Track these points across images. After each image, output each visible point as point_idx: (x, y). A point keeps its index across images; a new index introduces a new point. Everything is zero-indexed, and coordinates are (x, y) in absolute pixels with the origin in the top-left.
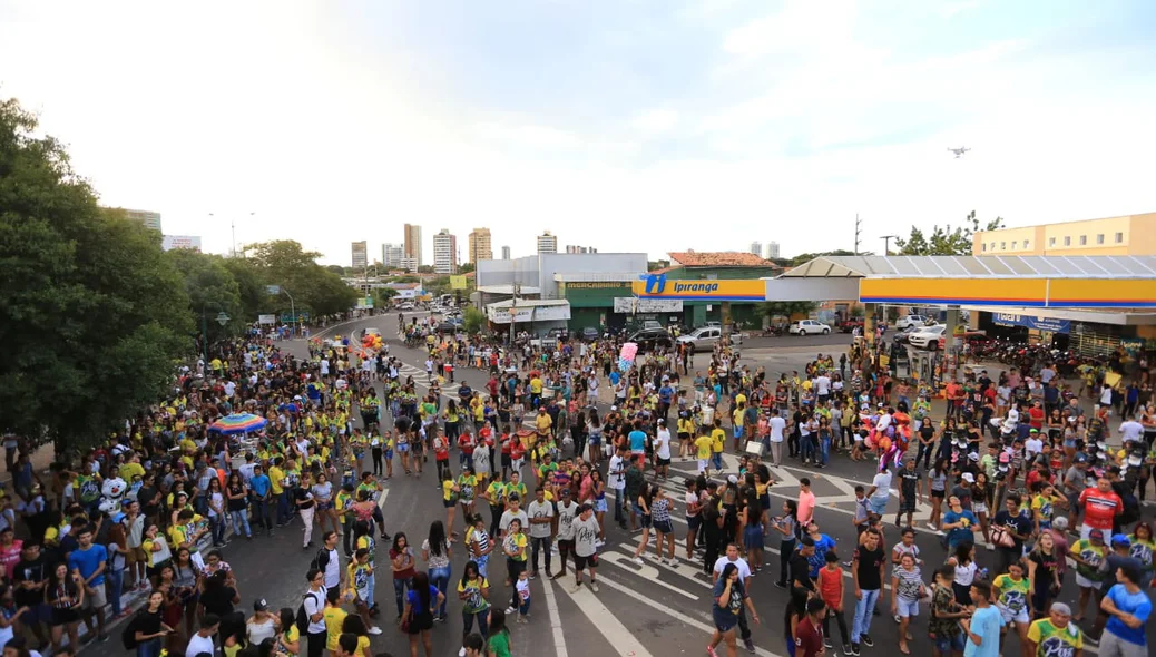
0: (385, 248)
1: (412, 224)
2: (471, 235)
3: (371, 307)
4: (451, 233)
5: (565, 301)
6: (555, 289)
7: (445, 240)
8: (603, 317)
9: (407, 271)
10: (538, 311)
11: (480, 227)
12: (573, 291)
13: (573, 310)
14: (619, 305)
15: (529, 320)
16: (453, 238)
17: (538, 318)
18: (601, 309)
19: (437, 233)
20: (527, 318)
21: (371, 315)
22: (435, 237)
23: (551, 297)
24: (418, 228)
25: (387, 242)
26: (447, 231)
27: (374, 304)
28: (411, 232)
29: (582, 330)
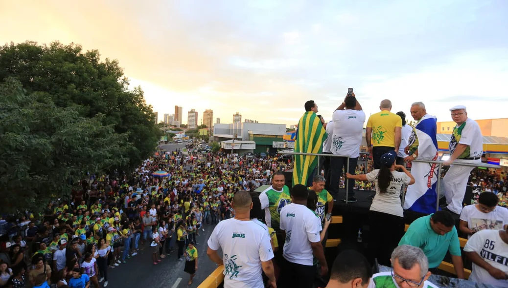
0: (166, 115)
1: (179, 106)
2: (204, 112)
3: (166, 140)
4: (196, 111)
5: (253, 142)
6: (248, 137)
7: (193, 114)
8: (268, 149)
9: (175, 126)
10: (243, 145)
11: (208, 109)
12: (256, 138)
13: (257, 146)
14: (275, 144)
15: (239, 148)
16: (196, 113)
17: (243, 148)
18: (267, 146)
19: (190, 111)
20: (238, 148)
21: (166, 144)
22: (189, 112)
23: (246, 140)
24: (181, 108)
25: (167, 113)
26: (194, 110)
27: (168, 139)
28: (178, 109)
29: (260, 153)
